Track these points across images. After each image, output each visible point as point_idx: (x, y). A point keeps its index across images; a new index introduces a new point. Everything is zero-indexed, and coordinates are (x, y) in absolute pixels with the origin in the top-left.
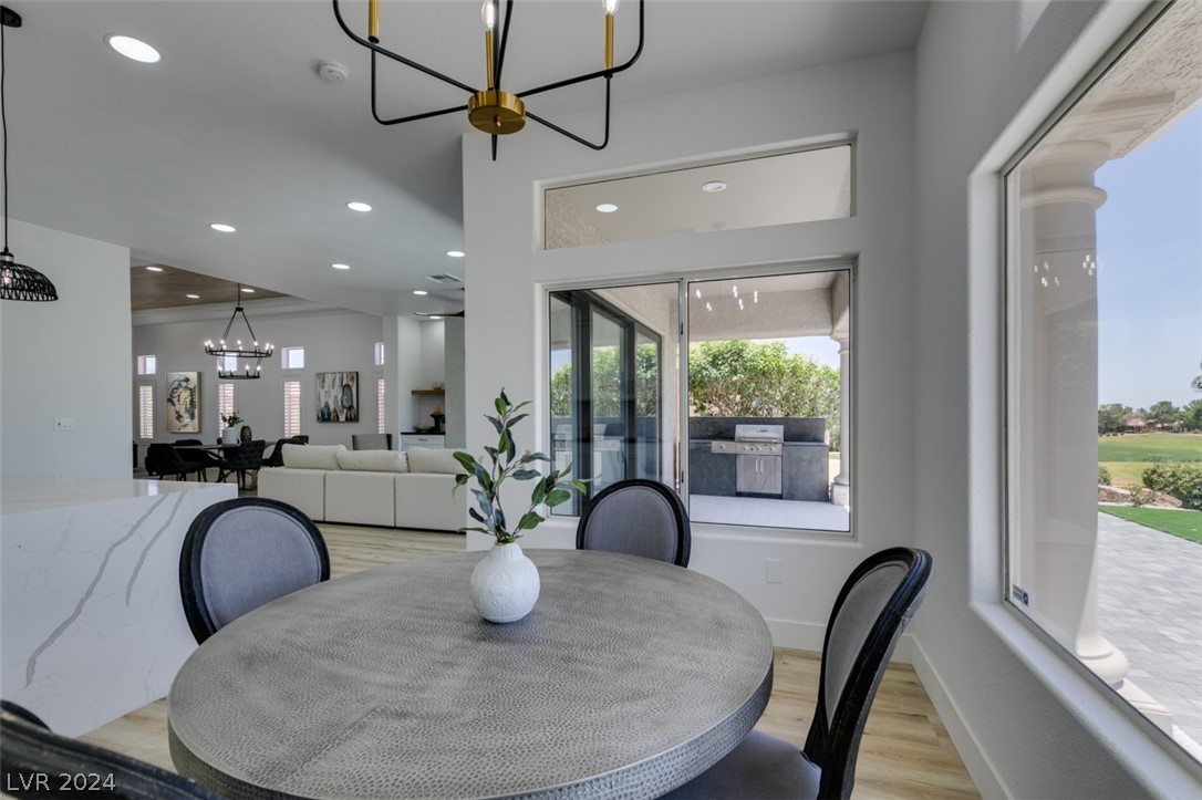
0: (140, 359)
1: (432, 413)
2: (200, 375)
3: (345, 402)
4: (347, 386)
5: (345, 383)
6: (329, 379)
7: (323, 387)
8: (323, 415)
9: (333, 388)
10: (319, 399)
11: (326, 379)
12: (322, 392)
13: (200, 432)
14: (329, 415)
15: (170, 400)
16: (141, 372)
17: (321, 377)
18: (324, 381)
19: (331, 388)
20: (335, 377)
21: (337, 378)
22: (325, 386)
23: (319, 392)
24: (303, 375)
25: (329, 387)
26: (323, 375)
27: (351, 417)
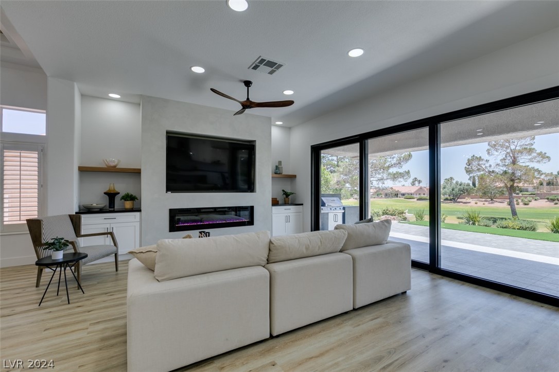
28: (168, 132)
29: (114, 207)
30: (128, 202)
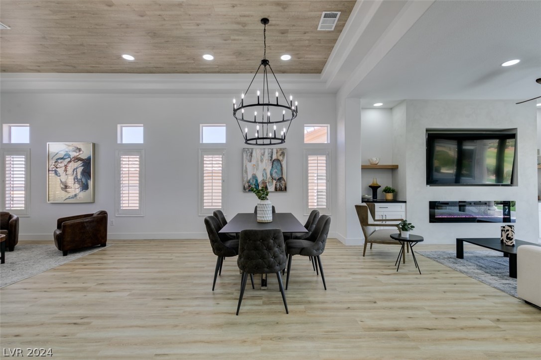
0: (5, 127)
1: (370, 184)
2: (94, 146)
3: (274, 175)
4: (278, 160)
5: (274, 157)
6: (257, 154)
7: (250, 161)
8: (250, 185)
9: (262, 161)
10: (246, 172)
11: (254, 154)
12: (249, 166)
13: (93, 202)
14: (257, 185)
15: (53, 171)
16: (5, 141)
17: (249, 152)
18: (252, 153)
19: (260, 162)
20: (264, 152)
21: (266, 153)
22: (252, 160)
23: (246, 166)
24: (225, 149)
25: (258, 161)
26: (250, 150)
27: (281, 187)
28: (427, 130)
29: (376, 198)
30: (390, 194)
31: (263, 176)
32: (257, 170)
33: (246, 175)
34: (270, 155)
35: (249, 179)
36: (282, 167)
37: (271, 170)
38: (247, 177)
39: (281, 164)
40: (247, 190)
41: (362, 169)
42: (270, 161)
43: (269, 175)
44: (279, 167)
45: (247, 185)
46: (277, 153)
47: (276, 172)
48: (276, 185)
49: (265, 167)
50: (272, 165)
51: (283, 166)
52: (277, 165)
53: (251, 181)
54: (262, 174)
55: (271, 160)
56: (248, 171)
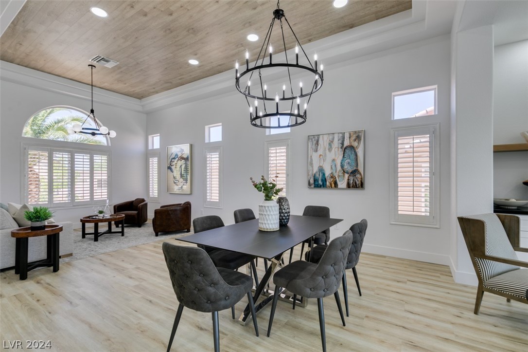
0: (150, 137)
2: (191, 146)
3: (346, 167)
4: (351, 147)
5: (346, 143)
6: (324, 142)
7: (316, 151)
8: (315, 180)
9: (330, 150)
10: (311, 164)
11: (321, 142)
12: (315, 156)
13: (191, 194)
14: (324, 180)
15: (169, 168)
16: (150, 148)
17: (315, 140)
18: (318, 141)
19: (327, 151)
20: (333, 139)
21: (336, 140)
22: (319, 149)
23: (311, 156)
24: (290, 139)
25: (325, 150)
26: (316, 137)
27: (356, 183)
31: (332, 168)
32: (324, 161)
33: (311, 168)
34: (340, 142)
35: (314, 172)
36: (356, 155)
37: (342, 160)
38: (313, 171)
39: (355, 152)
40: (313, 186)
41: (494, 152)
42: (340, 149)
43: (339, 168)
44: (353, 156)
45: (312, 181)
46: (350, 138)
47: (349, 163)
48: (348, 180)
49: (333, 157)
50: (344, 154)
51: (358, 154)
52: (350, 153)
53: (317, 175)
54: (330, 167)
55: (342, 148)
56: (314, 162)
